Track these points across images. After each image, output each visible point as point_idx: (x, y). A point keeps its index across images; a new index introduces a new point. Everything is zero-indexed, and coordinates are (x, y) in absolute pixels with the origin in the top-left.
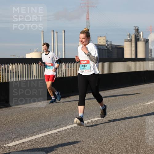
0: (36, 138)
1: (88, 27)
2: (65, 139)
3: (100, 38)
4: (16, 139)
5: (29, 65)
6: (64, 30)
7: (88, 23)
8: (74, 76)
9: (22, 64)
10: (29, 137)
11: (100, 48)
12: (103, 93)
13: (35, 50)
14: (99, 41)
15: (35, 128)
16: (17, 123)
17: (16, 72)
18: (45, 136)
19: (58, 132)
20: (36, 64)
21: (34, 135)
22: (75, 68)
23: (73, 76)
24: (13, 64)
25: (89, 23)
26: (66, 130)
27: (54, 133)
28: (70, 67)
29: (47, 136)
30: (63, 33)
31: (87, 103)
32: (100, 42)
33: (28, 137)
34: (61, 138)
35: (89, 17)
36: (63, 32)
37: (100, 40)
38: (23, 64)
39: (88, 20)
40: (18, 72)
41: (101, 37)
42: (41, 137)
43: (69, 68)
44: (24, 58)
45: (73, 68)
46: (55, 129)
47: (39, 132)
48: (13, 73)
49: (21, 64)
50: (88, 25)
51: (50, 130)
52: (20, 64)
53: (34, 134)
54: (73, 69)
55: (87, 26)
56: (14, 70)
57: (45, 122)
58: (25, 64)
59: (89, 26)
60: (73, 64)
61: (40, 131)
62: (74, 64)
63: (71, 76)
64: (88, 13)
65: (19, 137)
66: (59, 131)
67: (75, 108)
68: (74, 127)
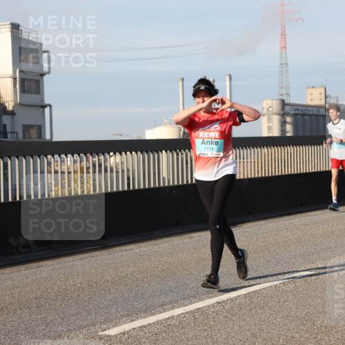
0: (168, 317)
1: (284, 65)
2: (234, 319)
3: (311, 91)
4: (124, 319)
5: (151, 155)
6: (230, 75)
7: (284, 58)
8: (253, 176)
9: (136, 153)
10: (154, 314)
11: (311, 113)
12: (320, 216)
13: (166, 121)
14: (309, 97)
15: (167, 295)
16: (126, 285)
17: (123, 171)
18: (187, 313)
19: (218, 303)
20: (166, 151)
21: (164, 311)
22: (254, 158)
23: (249, 177)
24: (117, 154)
25: (286, 56)
26: (236, 298)
27: (209, 306)
28: (244, 158)
29: (192, 312)
30: (228, 82)
31: (283, 237)
32: (312, 100)
33: (151, 315)
34: (224, 317)
35: (285, 43)
36: (228, 78)
37: (311, 94)
38: (139, 153)
39: (283, 51)
40: (128, 170)
41: (313, 87)
42: (178, 315)
43: (245, 160)
44: (142, 138)
45: (249, 160)
46: (211, 297)
47: (174, 304)
48: (117, 172)
49: (134, 153)
50: (284, 62)
51: (200, 300)
52: (131, 153)
53: (163, 307)
54: (251, 162)
55: (282, 64)
56: (120, 167)
57: (189, 282)
58: (141, 152)
59: (286, 64)
60: (249, 150)
61: (176, 301)
62: (252, 150)
63: (246, 177)
64: (283, 34)
65: (131, 315)
66: (220, 301)
67: (256, 248)
68: (254, 292)
